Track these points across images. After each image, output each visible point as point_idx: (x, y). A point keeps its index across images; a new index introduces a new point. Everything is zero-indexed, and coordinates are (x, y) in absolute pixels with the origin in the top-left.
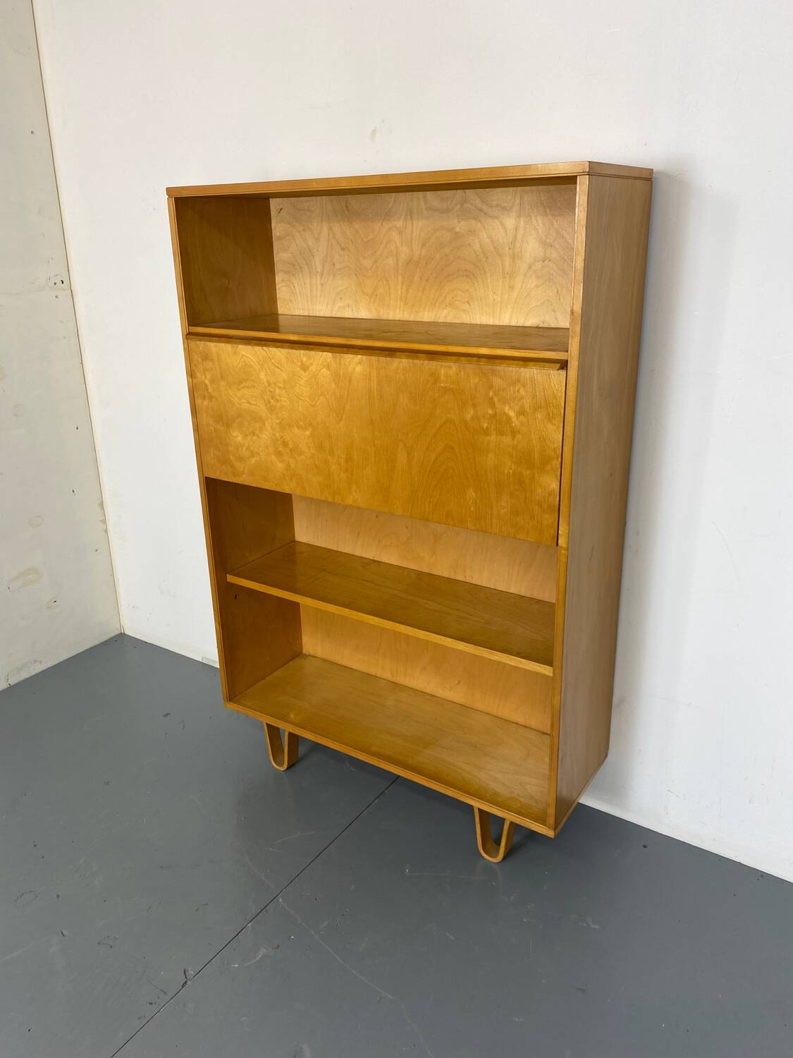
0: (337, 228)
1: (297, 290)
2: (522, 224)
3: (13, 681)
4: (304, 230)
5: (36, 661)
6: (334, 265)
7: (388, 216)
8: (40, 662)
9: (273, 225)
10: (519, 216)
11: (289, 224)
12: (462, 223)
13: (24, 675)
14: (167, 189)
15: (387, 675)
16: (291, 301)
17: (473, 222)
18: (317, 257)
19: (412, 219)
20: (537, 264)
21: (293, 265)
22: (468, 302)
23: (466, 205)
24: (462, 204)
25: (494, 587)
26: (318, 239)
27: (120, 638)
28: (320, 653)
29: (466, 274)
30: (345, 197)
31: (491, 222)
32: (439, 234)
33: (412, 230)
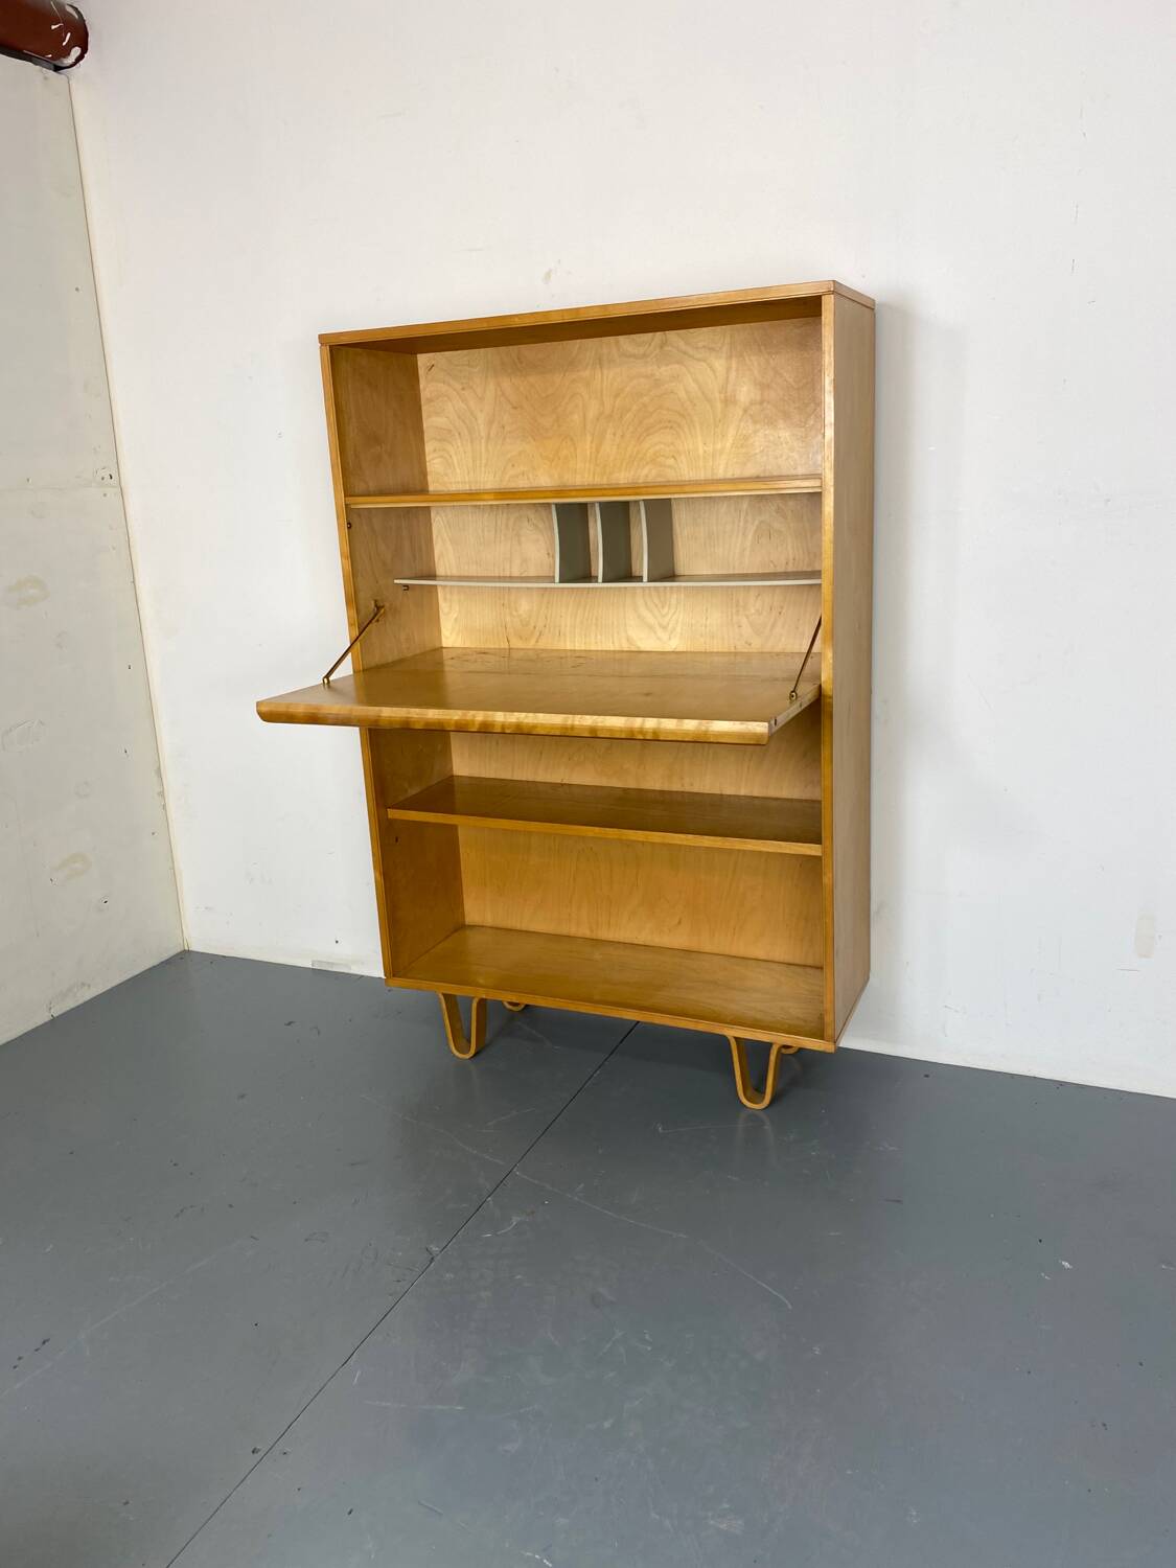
0: (506, 383)
1: (455, 461)
2: (734, 365)
3: (56, 1011)
4: (463, 389)
5: (83, 984)
6: (503, 427)
7: (571, 365)
8: (89, 986)
9: (421, 386)
10: (730, 357)
11: (444, 383)
12: (663, 369)
13: (70, 1004)
14: (321, 337)
15: (584, 932)
16: (446, 475)
17: (677, 366)
18: (481, 418)
19: (601, 368)
20: (753, 408)
21: (450, 431)
22: (673, 457)
23: (666, 348)
24: (661, 347)
25: (719, 792)
26: (481, 399)
27: (185, 956)
28: (489, 920)
29: (669, 425)
30: (516, 347)
31: (698, 365)
32: (635, 381)
33: (602, 380)
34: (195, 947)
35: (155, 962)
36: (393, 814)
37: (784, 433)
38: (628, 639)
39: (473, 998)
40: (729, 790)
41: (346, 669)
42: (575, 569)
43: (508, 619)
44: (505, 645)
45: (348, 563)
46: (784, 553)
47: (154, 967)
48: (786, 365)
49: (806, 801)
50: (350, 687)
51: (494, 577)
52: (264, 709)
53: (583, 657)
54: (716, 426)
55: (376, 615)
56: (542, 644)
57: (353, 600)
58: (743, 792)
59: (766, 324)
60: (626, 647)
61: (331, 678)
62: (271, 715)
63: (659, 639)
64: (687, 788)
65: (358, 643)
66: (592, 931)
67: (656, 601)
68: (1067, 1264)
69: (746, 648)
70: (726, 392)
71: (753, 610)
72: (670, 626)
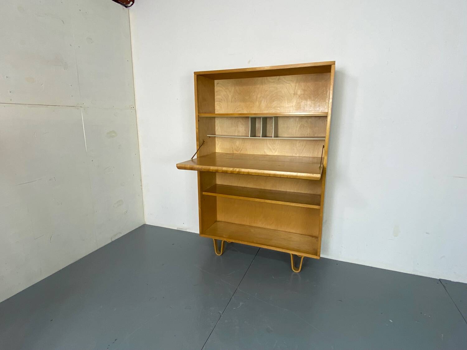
0: (237, 88)
1: (222, 107)
2: (297, 85)
3: (113, 240)
4: (226, 89)
5: (120, 233)
6: (235, 99)
7: (254, 84)
9: (215, 88)
11: (221, 87)
12: (278, 85)
13: (117, 238)
14: (194, 72)
15: (247, 224)
17: (282, 85)
18: (230, 96)
19: (262, 85)
20: (302, 96)
21: (222, 100)
22: (279, 107)
23: (280, 80)
24: (278, 80)
25: (286, 191)
26: (230, 92)
27: (144, 226)
28: (223, 220)
29: (279, 99)
30: (240, 79)
31: (288, 85)
32: (271, 88)
33: (262, 88)
34: (147, 223)
35: (137, 227)
36: (204, 193)
37: (309, 102)
38: (264, 152)
39: (222, 241)
40: (288, 191)
41: (196, 157)
42: (253, 134)
43: (233, 146)
44: (232, 152)
45: (197, 130)
46: (307, 132)
48: (311, 85)
49: (309, 194)
50: (196, 161)
51: (231, 135)
52: (178, 166)
53: (253, 155)
54: (291, 100)
55: (203, 144)
56: (242, 152)
57: (198, 139)
58: (292, 191)
59: (306, 75)
60: (263, 154)
61: (193, 159)
62: (179, 168)
63: (272, 152)
64: (277, 190)
65: (199, 151)
66: (249, 224)
67: (272, 142)
68: (391, 321)
69: (295, 155)
70: (295, 92)
71: (297, 146)
72: (276, 149)
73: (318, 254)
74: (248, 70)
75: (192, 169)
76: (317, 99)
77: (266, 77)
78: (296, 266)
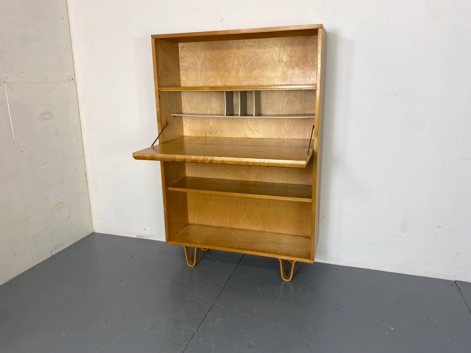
0: (208, 53)
1: (190, 77)
2: (282, 49)
3: (54, 253)
4: (193, 54)
5: (62, 244)
6: (206, 67)
7: (229, 48)
8: (64, 245)
9: (179, 53)
10: (280, 47)
11: (187, 52)
12: (259, 50)
13: (58, 251)
14: (152, 36)
15: (228, 225)
16: (187, 81)
17: (263, 49)
18: (199, 64)
19: (239, 49)
20: (288, 63)
21: (188, 68)
22: (261, 78)
23: (260, 44)
24: (259, 43)
25: (273, 182)
26: (199, 58)
27: (93, 234)
28: (196, 222)
29: (261, 68)
30: (211, 42)
31: (270, 49)
32: (250, 54)
33: (239, 53)
34: (97, 231)
35: (84, 236)
36: (170, 189)
37: (297, 71)
38: (245, 134)
39: (195, 247)
40: (276, 181)
41: (157, 143)
42: (230, 112)
43: (206, 127)
44: (204, 135)
45: (158, 109)
46: (297, 108)
47: (84, 238)
48: (298, 51)
49: (301, 185)
50: (158, 148)
51: (202, 114)
52: (135, 155)
53: (231, 139)
54: (275, 68)
55: (166, 126)
56: (217, 135)
57: (159, 120)
58: (280, 182)
59: (293, 37)
60: (244, 136)
61: (154, 145)
62: (137, 157)
63: (255, 134)
64: (263, 181)
65: (161, 135)
66: (230, 225)
67: (254, 122)
68: (392, 328)
69: (283, 137)
70: (279, 58)
71: (285, 126)
72: (259, 130)
73: (312, 257)
74: (219, 34)
75: (152, 159)
76: (306, 68)
77: (243, 40)
78: (287, 274)
